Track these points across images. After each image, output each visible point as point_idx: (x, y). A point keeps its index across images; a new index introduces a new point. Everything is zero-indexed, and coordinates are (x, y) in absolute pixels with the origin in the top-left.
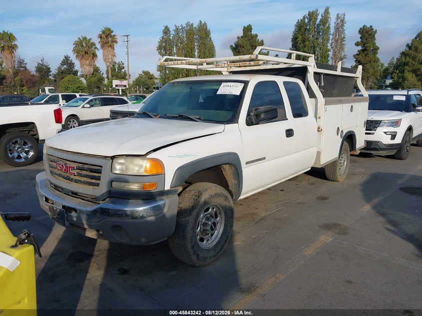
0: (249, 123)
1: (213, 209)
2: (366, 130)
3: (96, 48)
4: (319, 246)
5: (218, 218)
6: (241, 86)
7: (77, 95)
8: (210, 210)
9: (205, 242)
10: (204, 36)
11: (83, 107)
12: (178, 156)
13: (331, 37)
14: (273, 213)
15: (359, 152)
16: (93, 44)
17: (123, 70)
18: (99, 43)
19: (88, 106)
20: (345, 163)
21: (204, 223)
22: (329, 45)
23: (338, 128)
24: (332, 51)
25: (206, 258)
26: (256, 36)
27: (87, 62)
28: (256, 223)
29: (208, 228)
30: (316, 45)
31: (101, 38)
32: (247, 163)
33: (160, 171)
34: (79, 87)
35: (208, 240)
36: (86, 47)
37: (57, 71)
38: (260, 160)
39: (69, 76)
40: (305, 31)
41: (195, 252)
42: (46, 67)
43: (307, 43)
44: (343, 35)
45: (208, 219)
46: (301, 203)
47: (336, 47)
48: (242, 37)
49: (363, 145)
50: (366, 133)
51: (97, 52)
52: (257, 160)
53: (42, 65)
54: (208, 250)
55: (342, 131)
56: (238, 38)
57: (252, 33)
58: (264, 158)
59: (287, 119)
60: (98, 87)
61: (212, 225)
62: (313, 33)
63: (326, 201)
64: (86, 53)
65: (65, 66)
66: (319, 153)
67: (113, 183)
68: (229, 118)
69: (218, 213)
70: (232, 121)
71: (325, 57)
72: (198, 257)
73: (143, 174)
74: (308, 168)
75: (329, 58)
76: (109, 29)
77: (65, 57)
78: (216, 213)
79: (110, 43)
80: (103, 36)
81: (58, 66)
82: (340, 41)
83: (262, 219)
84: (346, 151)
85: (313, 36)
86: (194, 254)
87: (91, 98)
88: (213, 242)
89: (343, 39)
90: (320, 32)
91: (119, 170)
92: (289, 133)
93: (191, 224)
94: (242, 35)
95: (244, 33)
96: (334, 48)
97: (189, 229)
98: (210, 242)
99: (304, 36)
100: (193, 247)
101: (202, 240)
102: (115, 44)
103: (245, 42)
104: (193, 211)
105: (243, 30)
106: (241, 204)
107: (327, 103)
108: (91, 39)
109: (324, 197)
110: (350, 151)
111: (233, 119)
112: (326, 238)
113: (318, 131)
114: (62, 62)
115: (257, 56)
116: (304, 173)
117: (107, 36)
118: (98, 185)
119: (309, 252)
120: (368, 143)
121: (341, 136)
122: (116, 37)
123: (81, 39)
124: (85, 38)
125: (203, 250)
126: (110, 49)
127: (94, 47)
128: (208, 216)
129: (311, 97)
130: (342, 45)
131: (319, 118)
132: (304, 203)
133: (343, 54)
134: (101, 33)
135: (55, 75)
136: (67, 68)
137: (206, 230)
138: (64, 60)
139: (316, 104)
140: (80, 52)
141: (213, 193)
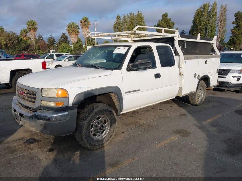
0: (129, 70)
1: (103, 118)
2: (218, 75)
3: (79, 28)
4: (167, 142)
5: (107, 124)
6: (127, 48)
7: (64, 54)
8: (101, 118)
9: (97, 136)
10: (140, 20)
11: (65, 61)
12: (77, 88)
13: (217, 19)
14: (148, 123)
15: (213, 88)
16: (78, 26)
17: (94, 41)
18: (81, 25)
19: (67, 60)
20: (203, 95)
21: (96, 125)
22: (216, 24)
23: (195, 73)
24: (218, 27)
25: (97, 145)
26: (170, 19)
27: (74, 36)
28: (136, 127)
29: (98, 128)
30: (208, 24)
31: (82, 22)
32: (126, 93)
33: (65, 96)
34: (69, 50)
35: (99, 135)
36: (73, 28)
37: (58, 41)
38: (135, 91)
39: (64, 43)
40: (201, 15)
41: (88, 141)
42: (53, 39)
43: (202, 23)
44: (225, 18)
45: (99, 123)
46: (168, 117)
47: (220, 25)
48: (161, 20)
49: (217, 84)
50: (218, 77)
51: (79, 30)
52: (133, 91)
53: (51, 38)
54: (98, 141)
55: (199, 76)
56: (159, 21)
57: (168, 18)
58: (139, 90)
59: (157, 68)
60: (79, 50)
61: (101, 127)
62: (206, 17)
63: (184, 117)
64: (73, 31)
65: (63, 38)
66: (180, 88)
67: (42, 101)
68: (116, 67)
69: (106, 121)
70: (118, 69)
71: (213, 31)
72: (90, 144)
73: (55, 97)
74: (173, 97)
75: (216, 32)
76: (86, 18)
77: (63, 33)
78: (105, 120)
79: (86, 25)
80: (83, 21)
81: (59, 39)
82: (223, 21)
83: (141, 125)
84: (203, 87)
85: (206, 18)
86: (87, 142)
87: (69, 56)
88: (102, 137)
89: (225, 20)
90: (210, 16)
91: (46, 94)
92: (157, 76)
93: (86, 125)
94: (162, 19)
95: (163, 18)
96: (219, 25)
97: (84, 128)
98: (100, 136)
99: (200, 19)
100: (87, 138)
101: (95, 135)
102: (89, 26)
103: (163, 23)
104: (87, 118)
105: (163, 16)
106: (132, 117)
107: (185, 59)
108: (76, 23)
109: (184, 114)
110: (206, 87)
111: (119, 68)
112: (174, 138)
113: (180, 75)
114: (61, 36)
115: (135, 31)
116: (171, 100)
117: (85, 22)
118: (34, 102)
119: (160, 145)
120: (220, 83)
121: (198, 78)
122: (90, 22)
123: (71, 23)
124: (73, 23)
125: (94, 141)
126: (86, 28)
127: (78, 27)
128: (99, 122)
129: (176, 55)
130: (224, 23)
131: (181, 67)
132: (170, 117)
133: (225, 29)
134: (82, 20)
135: (57, 43)
136: (64, 39)
137: (97, 130)
138: (62, 35)
139: (179, 59)
140: (70, 31)
141: (102, 109)
